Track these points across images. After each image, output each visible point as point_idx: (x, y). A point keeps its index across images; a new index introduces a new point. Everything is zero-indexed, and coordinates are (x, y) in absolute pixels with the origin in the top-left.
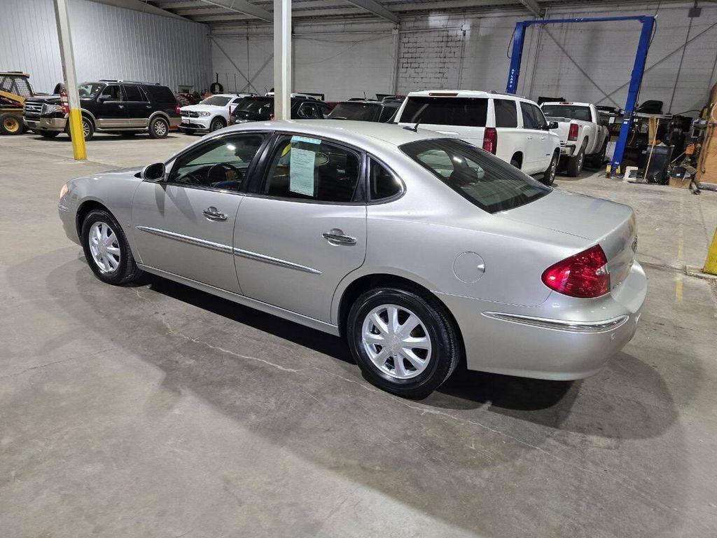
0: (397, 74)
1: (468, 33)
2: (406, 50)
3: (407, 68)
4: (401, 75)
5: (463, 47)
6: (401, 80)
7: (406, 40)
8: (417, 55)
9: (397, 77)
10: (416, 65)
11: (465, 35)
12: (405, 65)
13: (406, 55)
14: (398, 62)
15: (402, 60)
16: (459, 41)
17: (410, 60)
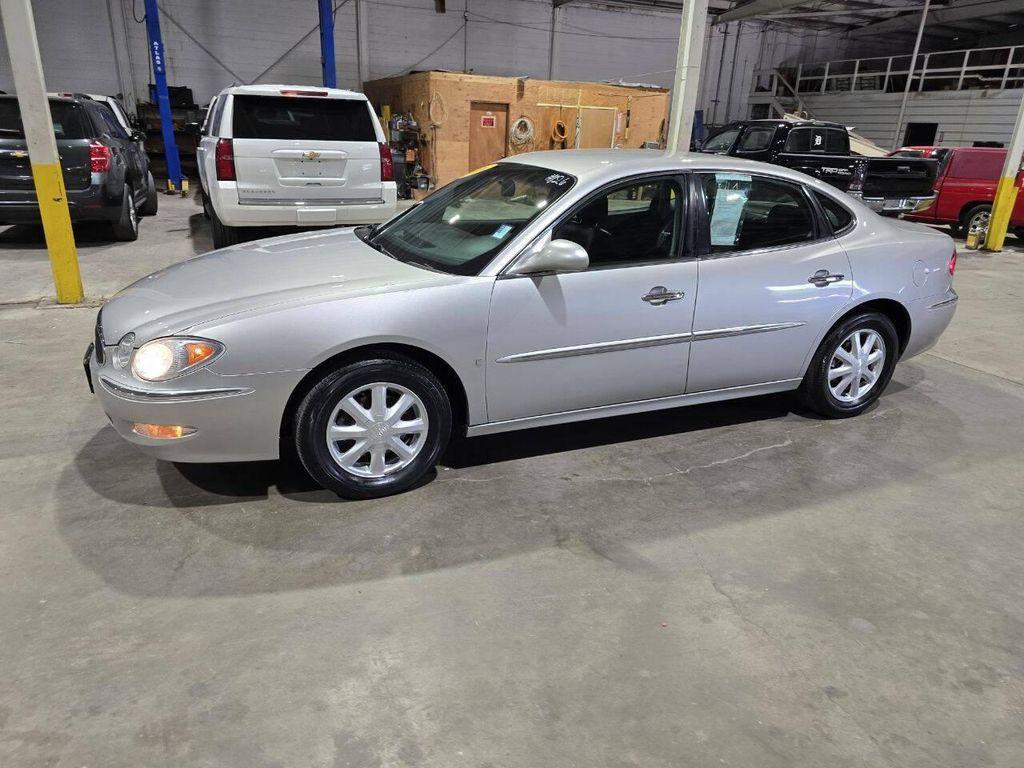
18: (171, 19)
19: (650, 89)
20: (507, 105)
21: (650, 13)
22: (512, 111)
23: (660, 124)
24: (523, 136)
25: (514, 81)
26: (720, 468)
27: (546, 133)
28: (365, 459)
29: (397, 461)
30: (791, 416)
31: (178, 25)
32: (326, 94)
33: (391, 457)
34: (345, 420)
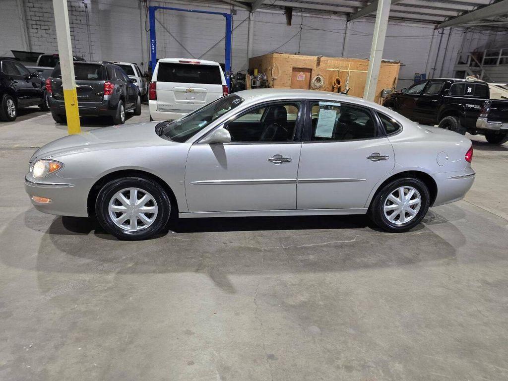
0: (28, 34)
1: (89, 6)
2: (33, 14)
3: (37, 29)
4: (31, 35)
5: (87, 16)
6: (33, 39)
7: (31, 5)
8: (46, 19)
9: (29, 37)
10: (47, 28)
11: (86, 7)
12: (35, 27)
13: (33, 18)
14: (27, 23)
15: (31, 22)
16: (83, 11)
17: (38, 23)
18: (167, 30)
19: (389, 62)
20: (311, 69)
21: (399, 24)
22: (313, 72)
23: (393, 80)
24: (318, 84)
25: (315, 58)
26: (306, 248)
27: (330, 83)
28: (127, 222)
29: (143, 225)
30: (367, 228)
31: (169, 32)
32: (199, 63)
33: (140, 223)
34: (118, 203)
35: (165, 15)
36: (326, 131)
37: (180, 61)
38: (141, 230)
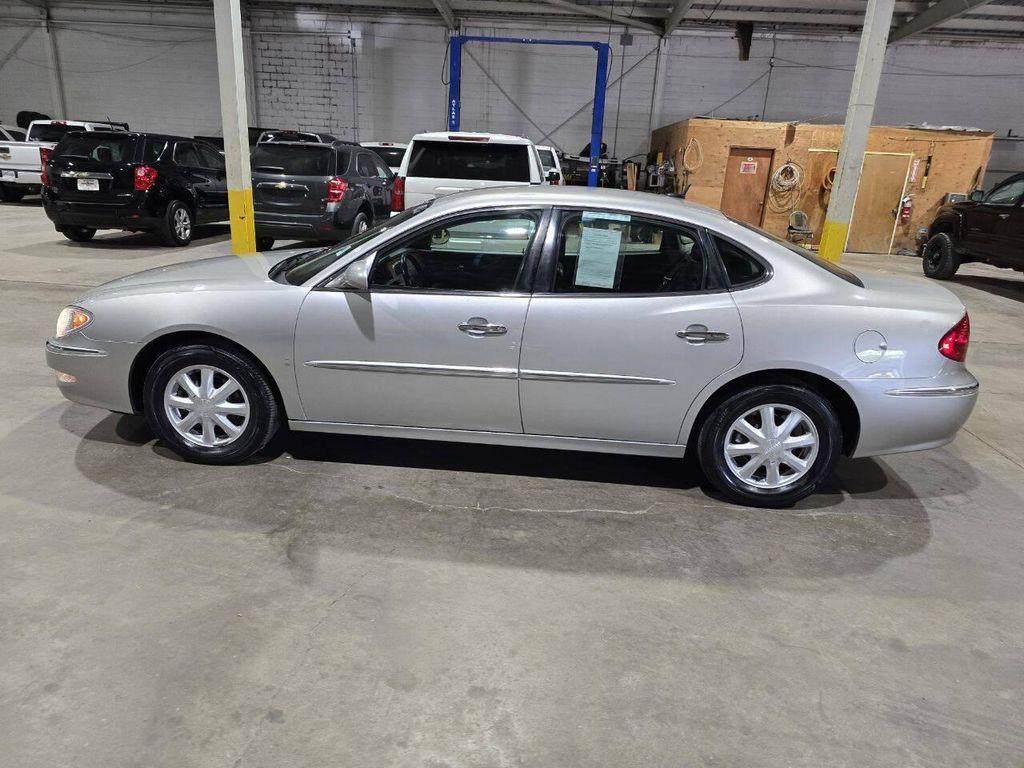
0: (256, 98)
1: (359, 43)
2: (266, 61)
3: (271, 87)
4: (261, 97)
5: (354, 61)
6: (263, 105)
7: (263, 45)
8: (286, 69)
9: (257, 101)
10: (286, 84)
11: (354, 45)
12: (268, 83)
13: (267, 69)
14: (256, 79)
15: (262, 76)
16: (348, 53)
17: (274, 76)
19: (964, 133)
20: (773, 151)
22: (776, 157)
23: (974, 173)
24: (787, 183)
25: (784, 126)
27: (816, 180)
28: (198, 429)
29: (227, 437)
31: (497, 85)
32: (488, 139)
33: (220, 432)
34: (183, 392)
35: (492, 51)
36: (601, 274)
37: (450, 138)
38: (221, 446)
